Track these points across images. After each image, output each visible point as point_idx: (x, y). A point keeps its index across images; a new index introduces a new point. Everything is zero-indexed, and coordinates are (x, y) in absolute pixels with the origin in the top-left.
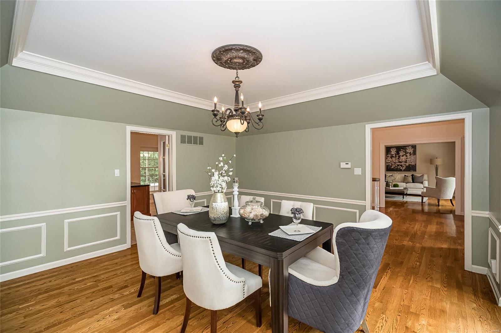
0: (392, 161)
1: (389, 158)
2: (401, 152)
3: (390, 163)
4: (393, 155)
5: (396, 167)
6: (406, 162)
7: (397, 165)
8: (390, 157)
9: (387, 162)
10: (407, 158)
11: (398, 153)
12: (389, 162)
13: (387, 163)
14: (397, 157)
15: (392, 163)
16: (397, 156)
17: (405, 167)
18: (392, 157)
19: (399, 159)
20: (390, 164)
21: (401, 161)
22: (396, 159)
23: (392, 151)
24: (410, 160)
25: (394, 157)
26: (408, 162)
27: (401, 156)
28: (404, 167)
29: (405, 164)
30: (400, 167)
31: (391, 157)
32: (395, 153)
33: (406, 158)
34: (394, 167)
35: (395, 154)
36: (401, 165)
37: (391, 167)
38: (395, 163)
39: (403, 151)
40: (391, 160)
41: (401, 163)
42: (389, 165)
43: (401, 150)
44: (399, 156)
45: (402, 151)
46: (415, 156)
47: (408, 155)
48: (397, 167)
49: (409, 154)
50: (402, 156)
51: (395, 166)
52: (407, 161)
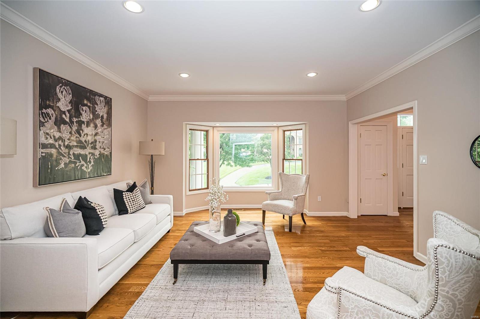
0: (60, 138)
1: (51, 122)
2: (84, 108)
3: (52, 146)
4: (64, 113)
5: (70, 162)
6: (94, 148)
7: (74, 154)
8: (53, 118)
9: (43, 140)
10: (96, 134)
11: (76, 111)
12: (51, 141)
13: (44, 146)
14: (75, 128)
15: (60, 146)
16: (75, 120)
17: (92, 163)
18: (59, 122)
19: (78, 132)
20: (53, 151)
21: (83, 141)
22: (71, 133)
23: (60, 95)
24: (101, 140)
25: (65, 123)
26: (98, 145)
27: (83, 122)
28: (90, 162)
29: (92, 151)
30: (83, 162)
31: (56, 118)
32: (70, 108)
33: (94, 134)
34: (65, 164)
35: (69, 111)
36: (85, 157)
37: (58, 164)
38: (69, 147)
39: (89, 107)
40: (57, 135)
41: (84, 148)
42: (51, 155)
43: (85, 102)
44: (80, 123)
45: (86, 105)
46: (109, 129)
47: (98, 122)
48: (75, 163)
49: (99, 120)
50: (87, 126)
51: (67, 161)
52: (96, 141)
